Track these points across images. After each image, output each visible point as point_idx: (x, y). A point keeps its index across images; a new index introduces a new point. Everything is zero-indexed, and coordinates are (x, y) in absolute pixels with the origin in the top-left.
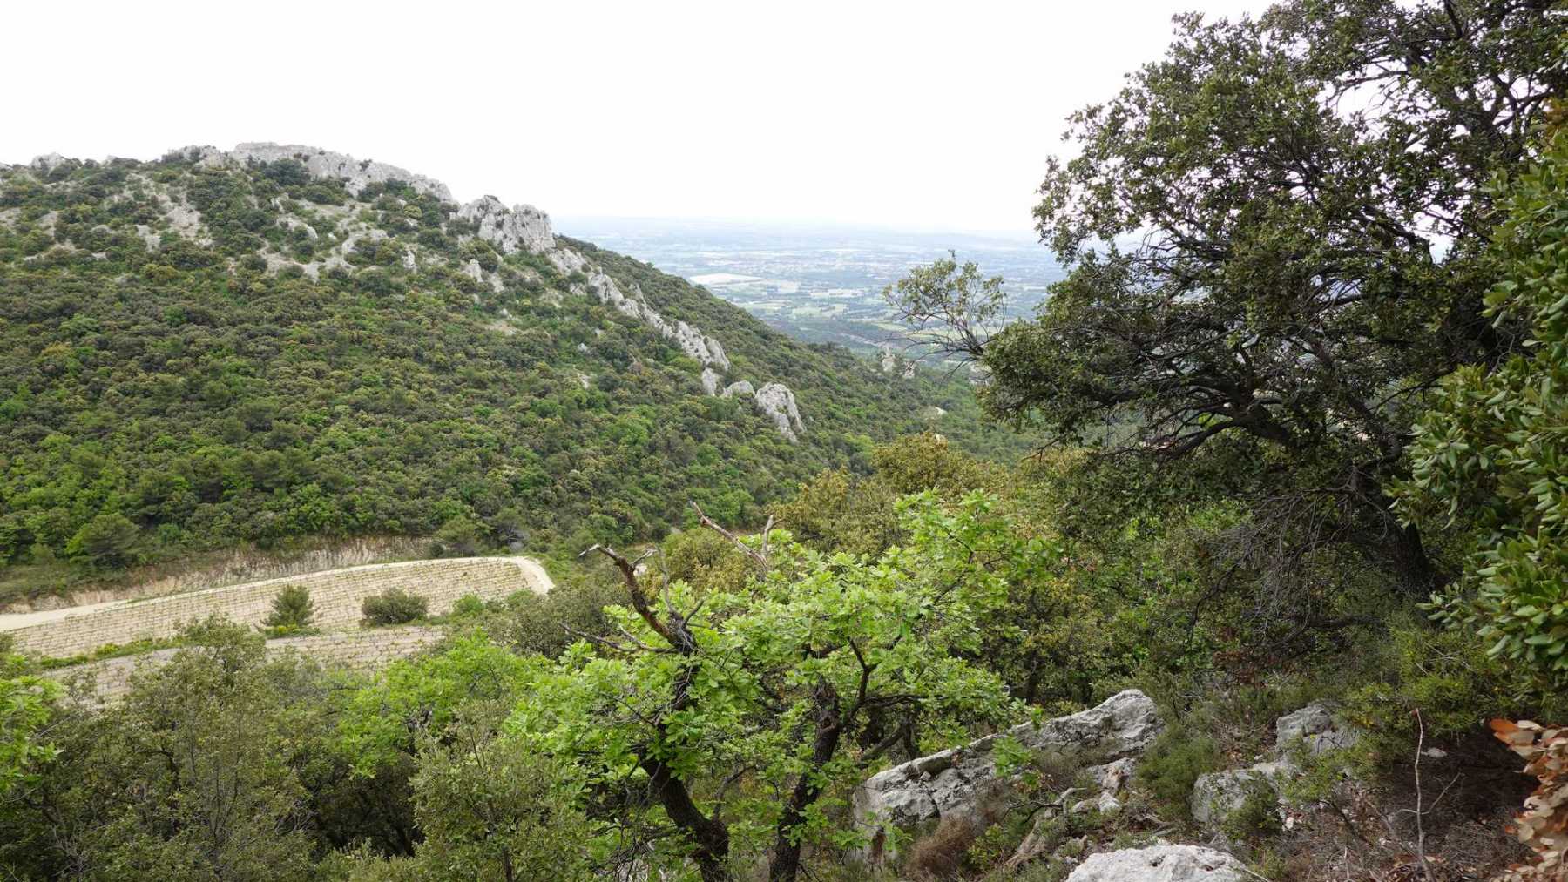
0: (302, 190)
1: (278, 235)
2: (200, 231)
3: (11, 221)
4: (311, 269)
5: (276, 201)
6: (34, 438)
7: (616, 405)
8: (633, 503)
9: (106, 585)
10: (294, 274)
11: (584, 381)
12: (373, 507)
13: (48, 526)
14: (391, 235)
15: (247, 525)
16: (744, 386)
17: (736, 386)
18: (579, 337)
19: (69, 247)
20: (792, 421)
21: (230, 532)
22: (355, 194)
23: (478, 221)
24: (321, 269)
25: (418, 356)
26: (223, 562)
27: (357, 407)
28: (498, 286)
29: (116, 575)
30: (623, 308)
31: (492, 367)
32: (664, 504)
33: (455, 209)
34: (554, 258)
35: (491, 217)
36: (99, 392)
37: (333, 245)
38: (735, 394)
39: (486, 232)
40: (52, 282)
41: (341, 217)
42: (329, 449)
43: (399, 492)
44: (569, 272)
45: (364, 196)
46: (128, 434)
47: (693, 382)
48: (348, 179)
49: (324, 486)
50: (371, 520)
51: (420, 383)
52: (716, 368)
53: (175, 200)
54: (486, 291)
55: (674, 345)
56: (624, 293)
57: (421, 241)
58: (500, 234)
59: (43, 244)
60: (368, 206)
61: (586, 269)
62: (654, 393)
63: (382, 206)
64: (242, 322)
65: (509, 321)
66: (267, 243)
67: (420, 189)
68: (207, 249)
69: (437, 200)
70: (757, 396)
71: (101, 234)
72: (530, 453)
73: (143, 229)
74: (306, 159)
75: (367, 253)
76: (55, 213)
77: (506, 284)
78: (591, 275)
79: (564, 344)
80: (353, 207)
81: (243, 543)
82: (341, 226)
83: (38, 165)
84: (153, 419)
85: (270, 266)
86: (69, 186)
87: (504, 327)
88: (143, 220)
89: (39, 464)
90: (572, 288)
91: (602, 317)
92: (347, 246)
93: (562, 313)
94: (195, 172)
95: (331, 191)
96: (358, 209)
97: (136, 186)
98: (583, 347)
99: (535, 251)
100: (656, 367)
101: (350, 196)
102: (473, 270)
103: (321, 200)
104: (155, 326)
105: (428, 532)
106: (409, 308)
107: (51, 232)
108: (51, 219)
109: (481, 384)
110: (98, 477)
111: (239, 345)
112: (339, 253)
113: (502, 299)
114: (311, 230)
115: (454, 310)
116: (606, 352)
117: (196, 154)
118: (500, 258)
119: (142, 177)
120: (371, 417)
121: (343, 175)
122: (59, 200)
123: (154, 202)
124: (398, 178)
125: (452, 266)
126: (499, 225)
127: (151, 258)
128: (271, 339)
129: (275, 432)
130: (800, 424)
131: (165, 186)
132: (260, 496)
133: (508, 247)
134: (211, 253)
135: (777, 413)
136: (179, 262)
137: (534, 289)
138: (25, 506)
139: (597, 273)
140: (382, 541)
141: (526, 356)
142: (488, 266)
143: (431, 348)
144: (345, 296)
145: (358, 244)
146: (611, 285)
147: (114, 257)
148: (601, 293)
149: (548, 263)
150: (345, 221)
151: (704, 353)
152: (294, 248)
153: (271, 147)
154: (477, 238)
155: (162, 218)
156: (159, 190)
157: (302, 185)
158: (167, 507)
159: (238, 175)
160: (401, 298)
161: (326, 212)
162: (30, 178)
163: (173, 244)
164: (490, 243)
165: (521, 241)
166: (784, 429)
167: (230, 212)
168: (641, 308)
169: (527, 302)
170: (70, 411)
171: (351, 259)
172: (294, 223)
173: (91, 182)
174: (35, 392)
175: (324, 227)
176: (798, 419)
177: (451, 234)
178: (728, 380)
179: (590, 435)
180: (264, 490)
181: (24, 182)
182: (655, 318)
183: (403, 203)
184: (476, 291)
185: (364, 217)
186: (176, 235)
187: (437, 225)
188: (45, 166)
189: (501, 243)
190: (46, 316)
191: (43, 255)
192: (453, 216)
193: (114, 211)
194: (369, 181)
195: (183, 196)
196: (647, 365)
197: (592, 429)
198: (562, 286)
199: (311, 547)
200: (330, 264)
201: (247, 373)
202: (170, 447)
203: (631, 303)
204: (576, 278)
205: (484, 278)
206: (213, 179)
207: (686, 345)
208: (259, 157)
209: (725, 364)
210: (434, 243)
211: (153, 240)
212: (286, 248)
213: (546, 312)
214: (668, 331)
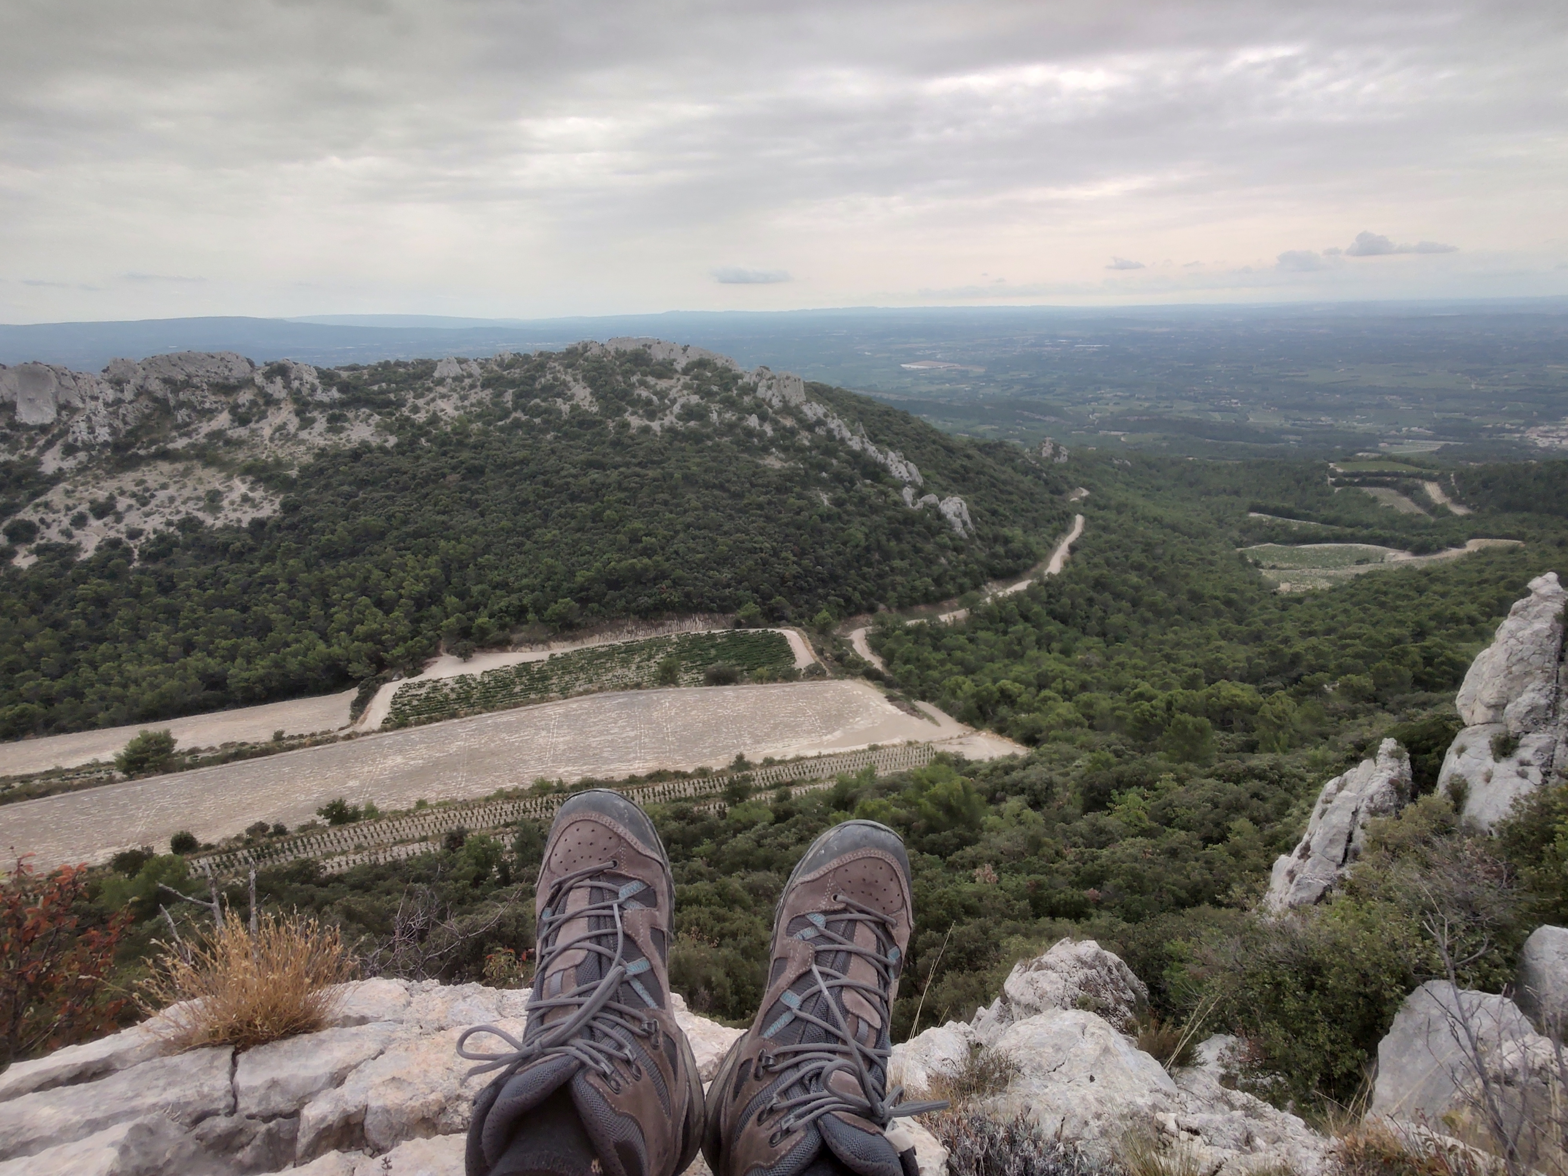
0: (648, 370)
1: (636, 403)
2: (591, 402)
3: (488, 398)
4: (655, 425)
5: (634, 379)
6: (520, 545)
7: (846, 518)
8: (855, 589)
9: (565, 639)
10: (646, 430)
11: (825, 499)
12: (702, 596)
13: (535, 603)
14: (702, 398)
15: (634, 604)
16: (931, 498)
17: (926, 498)
18: (822, 467)
19: (518, 414)
20: (964, 523)
21: (626, 609)
22: (680, 370)
23: (756, 385)
24: (662, 426)
25: (721, 487)
26: (623, 626)
27: (688, 526)
28: (768, 429)
29: (570, 634)
30: (850, 443)
31: (766, 493)
32: (875, 589)
33: (741, 377)
34: (805, 408)
35: (764, 381)
36: (547, 515)
37: (669, 407)
38: (925, 504)
39: (761, 392)
40: (515, 441)
41: (672, 387)
42: (674, 556)
43: (715, 584)
44: (815, 418)
45: (686, 372)
46: (566, 544)
47: (896, 497)
48: (675, 360)
49: (674, 582)
50: (700, 604)
51: (725, 507)
52: (912, 484)
53: (575, 380)
54: (761, 435)
55: (885, 469)
56: (851, 431)
57: (720, 402)
58: (770, 393)
59: (506, 414)
60: (688, 378)
61: (826, 416)
62: (870, 507)
63: (696, 378)
64: (620, 466)
65: (777, 457)
66: (630, 409)
67: (719, 363)
68: (596, 414)
69: (730, 370)
70: (941, 506)
71: (537, 406)
72: (791, 556)
73: (559, 401)
74: (650, 347)
75: (688, 413)
76: (511, 391)
77: (774, 430)
78: (829, 420)
79: (813, 473)
80: (679, 379)
81: (632, 616)
82: (673, 394)
83: (499, 359)
84: (579, 535)
85: (633, 425)
86: (516, 373)
87: (774, 462)
88: (559, 395)
89: (524, 563)
90: (817, 429)
91: (837, 450)
92: (677, 408)
93: (810, 449)
94: (586, 360)
95: (665, 370)
96: (682, 381)
97: (553, 370)
98: (824, 474)
99: (792, 404)
100: (872, 486)
101: (676, 371)
102: (753, 421)
103: (660, 376)
104: (573, 471)
105: (732, 610)
106: (715, 451)
107: (510, 405)
108: (509, 396)
109: (760, 507)
110: (556, 574)
111: (620, 484)
112: (671, 413)
113: (773, 442)
114: (655, 398)
115: (743, 451)
116: (838, 478)
117: (586, 348)
118: (770, 410)
119: (556, 364)
120: (697, 533)
121: (672, 357)
122: (512, 383)
123: (565, 383)
124: (706, 357)
125: (741, 419)
126: (769, 387)
127: (566, 422)
128: (637, 479)
129: (643, 544)
130: (970, 525)
131: (570, 370)
132: (639, 587)
133: (776, 402)
134: (598, 418)
135: (954, 518)
136: (581, 424)
137: (793, 432)
138: (520, 590)
139: (833, 418)
140: (707, 616)
141: (788, 484)
142: (763, 418)
143: (728, 481)
144: (677, 444)
145: (683, 406)
146: (843, 426)
147: (545, 422)
148: (836, 433)
149: (801, 412)
150: (674, 390)
151: (905, 475)
152: (645, 411)
153: (628, 339)
154: (755, 397)
155: (569, 393)
156: (566, 373)
157: (648, 366)
158: (591, 593)
159: (610, 361)
160: (710, 443)
161: (663, 384)
162: (496, 368)
163: (577, 412)
164: (764, 400)
165: (784, 397)
166: (959, 529)
167: (608, 388)
168: (863, 442)
169: (787, 443)
170: (534, 528)
171: (679, 417)
172: (644, 393)
173: (528, 370)
174: (515, 515)
175: (662, 395)
176: (969, 522)
177: (740, 396)
178: (920, 493)
179: (829, 542)
180: (641, 583)
181: (492, 371)
182: (872, 449)
183: (709, 374)
184: (756, 436)
185: (686, 387)
186: (579, 406)
187: (730, 390)
188: (502, 360)
189: (770, 400)
190: (515, 464)
191: (508, 421)
192: (740, 381)
193: (544, 389)
194: (688, 360)
195: (580, 377)
196: (866, 486)
197: (829, 538)
198: (810, 428)
199: (669, 619)
200: (667, 422)
201: (625, 503)
202: (590, 553)
203: (857, 439)
204: (820, 423)
205: (761, 426)
206: (595, 365)
207: (893, 468)
208: (622, 348)
209: (920, 481)
210: (730, 404)
211: (565, 408)
212: (641, 412)
213: (801, 449)
214: (880, 458)
